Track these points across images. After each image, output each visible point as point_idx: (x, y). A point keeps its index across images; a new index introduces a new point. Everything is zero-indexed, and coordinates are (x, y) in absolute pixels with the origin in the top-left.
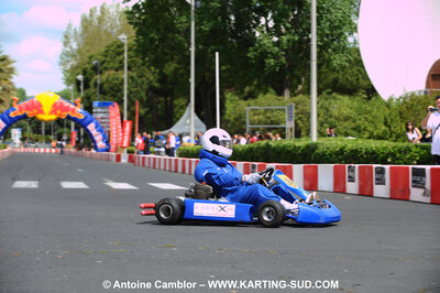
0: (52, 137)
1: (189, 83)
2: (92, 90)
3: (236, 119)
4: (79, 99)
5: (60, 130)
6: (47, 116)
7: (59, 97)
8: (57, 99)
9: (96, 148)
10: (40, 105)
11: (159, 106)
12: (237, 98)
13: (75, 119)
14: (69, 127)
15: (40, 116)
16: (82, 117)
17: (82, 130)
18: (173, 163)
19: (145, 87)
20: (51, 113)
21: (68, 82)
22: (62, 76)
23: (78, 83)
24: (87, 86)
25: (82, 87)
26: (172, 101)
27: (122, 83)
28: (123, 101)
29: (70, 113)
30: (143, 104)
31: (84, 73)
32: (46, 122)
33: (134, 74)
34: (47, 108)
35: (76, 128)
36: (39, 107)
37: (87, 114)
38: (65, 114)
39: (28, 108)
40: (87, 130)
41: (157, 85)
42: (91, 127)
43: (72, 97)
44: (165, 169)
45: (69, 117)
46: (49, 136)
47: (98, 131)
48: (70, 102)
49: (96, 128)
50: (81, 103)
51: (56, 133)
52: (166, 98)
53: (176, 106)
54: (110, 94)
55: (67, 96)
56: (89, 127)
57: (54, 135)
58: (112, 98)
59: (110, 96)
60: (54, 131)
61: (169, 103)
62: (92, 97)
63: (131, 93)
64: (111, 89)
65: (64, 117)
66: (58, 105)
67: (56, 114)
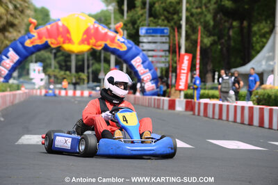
0: (84, 76)
2: (139, 11)
4: (121, 24)
5: (96, 66)
6: (77, 46)
7: (93, 20)
8: (91, 23)
9: (143, 91)
10: (68, 31)
11: (231, 33)
13: (114, 51)
14: (107, 61)
16: (124, 48)
18: (246, 112)
19: (212, 7)
20: (82, 42)
23: (120, 1)
25: (125, 8)
26: (250, 27)
28: (180, 27)
29: (108, 43)
30: (209, 31)
32: (77, 55)
34: (77, 35)
36: (65, 34)
37: (131, 44)
38: (102, 43)
39: (50, 35)
40: (131, 66)
42: (137, 62)
43: (112, 21)
44: (235, 121)
45: (106, 48)
46: (80, 73)
47: (146, 68)
48: (110, 29)
49: (143, 63)
50: (123, 29)
51: (90, 70)
52: (242, 23)
53: (255, 34)
54: (163, 18)
55: (106, 20)
56: (133, 62)
57: (88, 73)
58: (166, 22)
59: (163, 20)
60: (88, 67)
61: (245, 31)
62: (138, 21)
63: (192, 15)
64: (165, 9)
65: (100, 48)
66: (92, 31)
67: (89, 44)
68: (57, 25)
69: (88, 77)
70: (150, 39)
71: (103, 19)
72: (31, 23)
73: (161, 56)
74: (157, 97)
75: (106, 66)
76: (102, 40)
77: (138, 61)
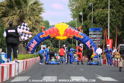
2: (88, 21)
5: (70, 45)
7: (68, 26)
13: (78, 39)
14: (75, 43)
15: (58, 37)
16: (82, 37)
20: (64, 35)
21: (74, 16)
22: (71, 13)
23: (80, 17)
24: (85, 19)
28: (107, 27)
31: (84, 11)
32: (61, 41)
33: (115, 11)
34: (62, 32)
37: (85, 35)
39: (50, 32)
40: (86, 45)
45: (74, 38)
48: (75, 29)
49: (91, 44)
50: (81, 29)
54: (99, 23)
55: (73, 25)
59: (99, 25)
62: (88, 25)
63: (112, 22)
64: (100, 20)
66: (68, 30)
67: (67, 36)
68: (53, 29)
70: (94, 33)
72: (42, 28)
73: (99, 40)
75: (74, 45)
77: (89, 43)
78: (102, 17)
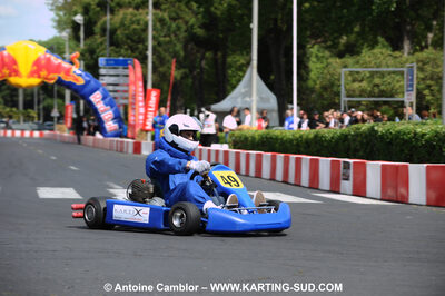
0: (33, 113)
1: (251, 30)
2: (98, 39)
3: (325, 88)
4: (77, 54)
5: (49, 101)
6: (25, 80)
7: (44, 49)
9: (103, 131)
10: (13, 61)
12: (327, 53)
13: (69, 86)
14: (62, 97)
15: (14, 80)
16: (81, 82)
17: (82, 102)
19: (182, 35)
20: (32, 74)
21: (60, 25)
23: (76, 27)
24: (89, 33)
25: (82, 35)
27: (145, 29)
28: (146, 57)
29: (62, 75)
30: (179, 64)
31: (86, 11)
32: (25, 89)
35: (73, 98)
36: (11, 66)
37: (89, 77)
38: (55, 76)
40: (90, 105)
41: (200, 32)
42: (96, 98)
43: (67, 49)
45: (60, 82)
46: (30, 110)
47: (107, 105)
48: (64, 59)
49: (103, 99)
50: (79, 60)
51: (41, 106)
52: (216, 54)
53: (230, 66)
54: (126, 46)
55: (59, 48)
56: (92, 98)
57: (39, 110)
58: (129, 52)
59: (127, 50)
60: (39, 103)
61: (220, 61)
62: (98, 51)
63: (159, 44)
64: (128, 37)
65: (53, 82)
66: (43, 62)
67: (39, 77)
68: (2, 55)
69: (39, 115)
70: (112, 72)
71: (55, 46)
74: (119, 139)
75: (60, 101)
76: (55, 73)
77: (98, 96)
78: (135, 29)
